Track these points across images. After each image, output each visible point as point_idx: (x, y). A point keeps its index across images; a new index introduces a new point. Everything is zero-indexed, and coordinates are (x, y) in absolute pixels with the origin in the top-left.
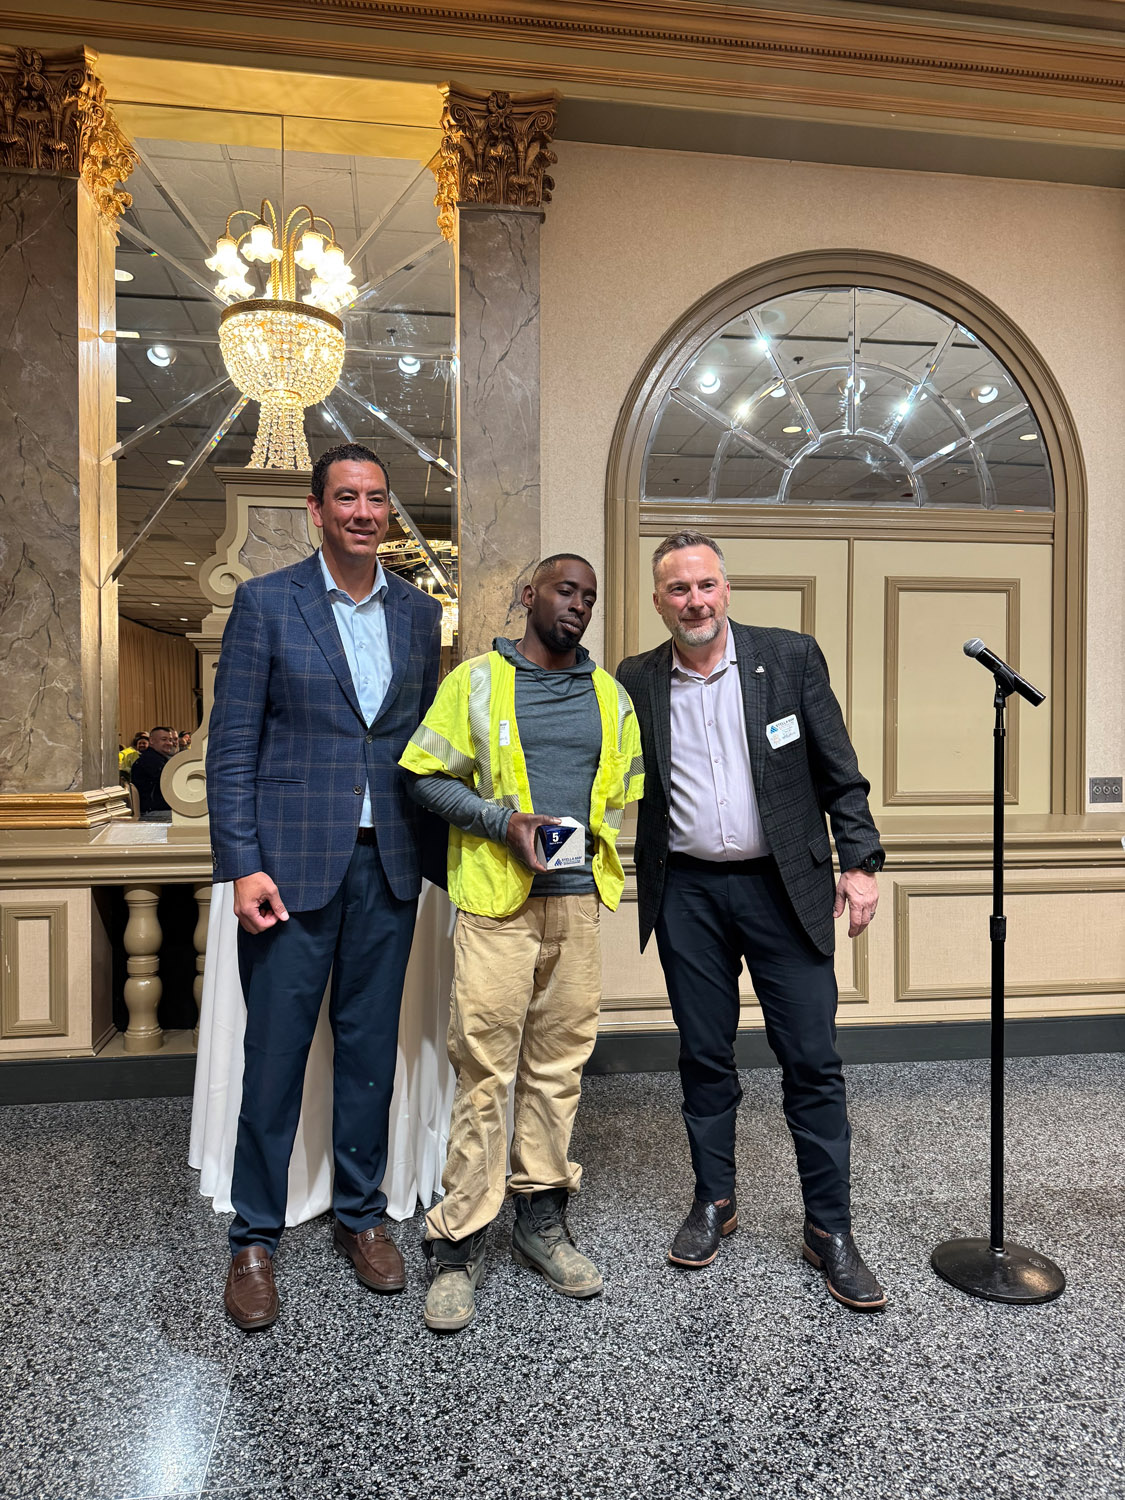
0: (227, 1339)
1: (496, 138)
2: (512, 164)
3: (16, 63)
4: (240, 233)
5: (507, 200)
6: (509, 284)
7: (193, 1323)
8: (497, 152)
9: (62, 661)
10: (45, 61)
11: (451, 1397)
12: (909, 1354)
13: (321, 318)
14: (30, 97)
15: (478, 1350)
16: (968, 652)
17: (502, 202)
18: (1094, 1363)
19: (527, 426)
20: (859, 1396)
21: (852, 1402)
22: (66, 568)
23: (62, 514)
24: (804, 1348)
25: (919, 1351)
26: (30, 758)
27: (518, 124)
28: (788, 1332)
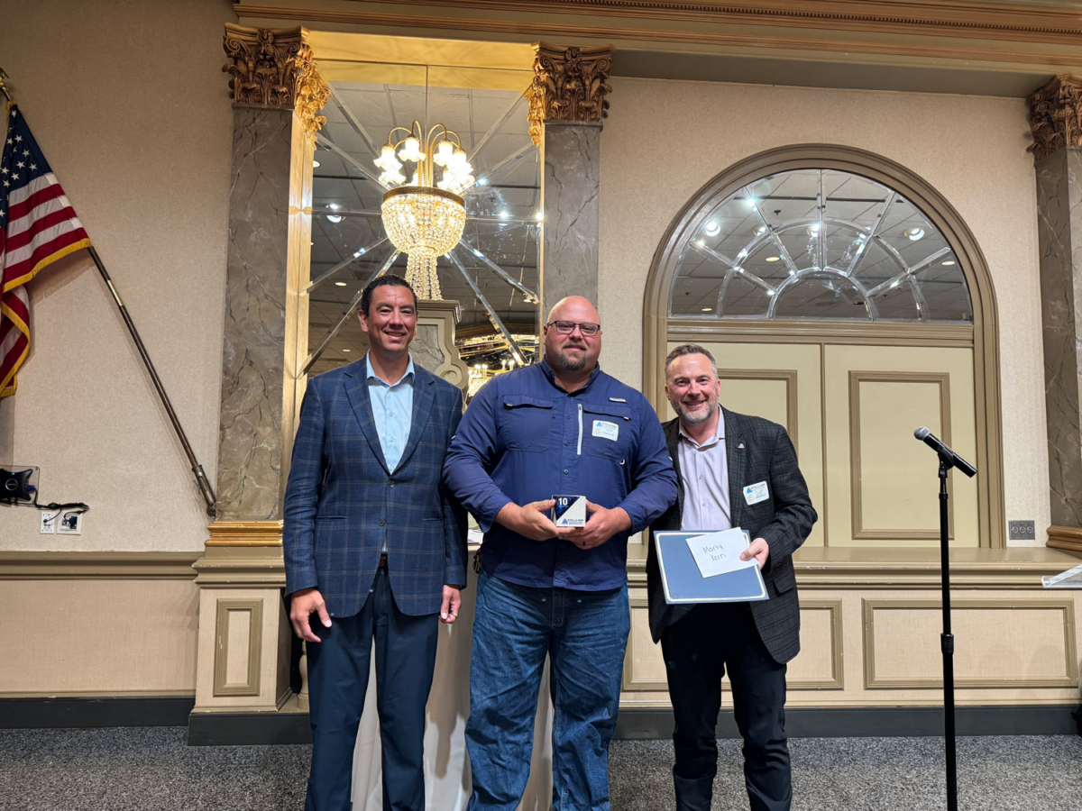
1: (570, 77)
2: (581, 94)
3: (257, 38)
4: (397, 142)
5: (578, 118)
6: (578, 175)
8: (572, 86)
9: (269, 429)
10: (276, 36)
13: (450, 198)
14: (265, 59)
16: (918, 437)
17: (574, 119)
19: (589, 269)
22: (274, 365)
23: (273, 330)
26: (243, 496)
27: (585, 68)
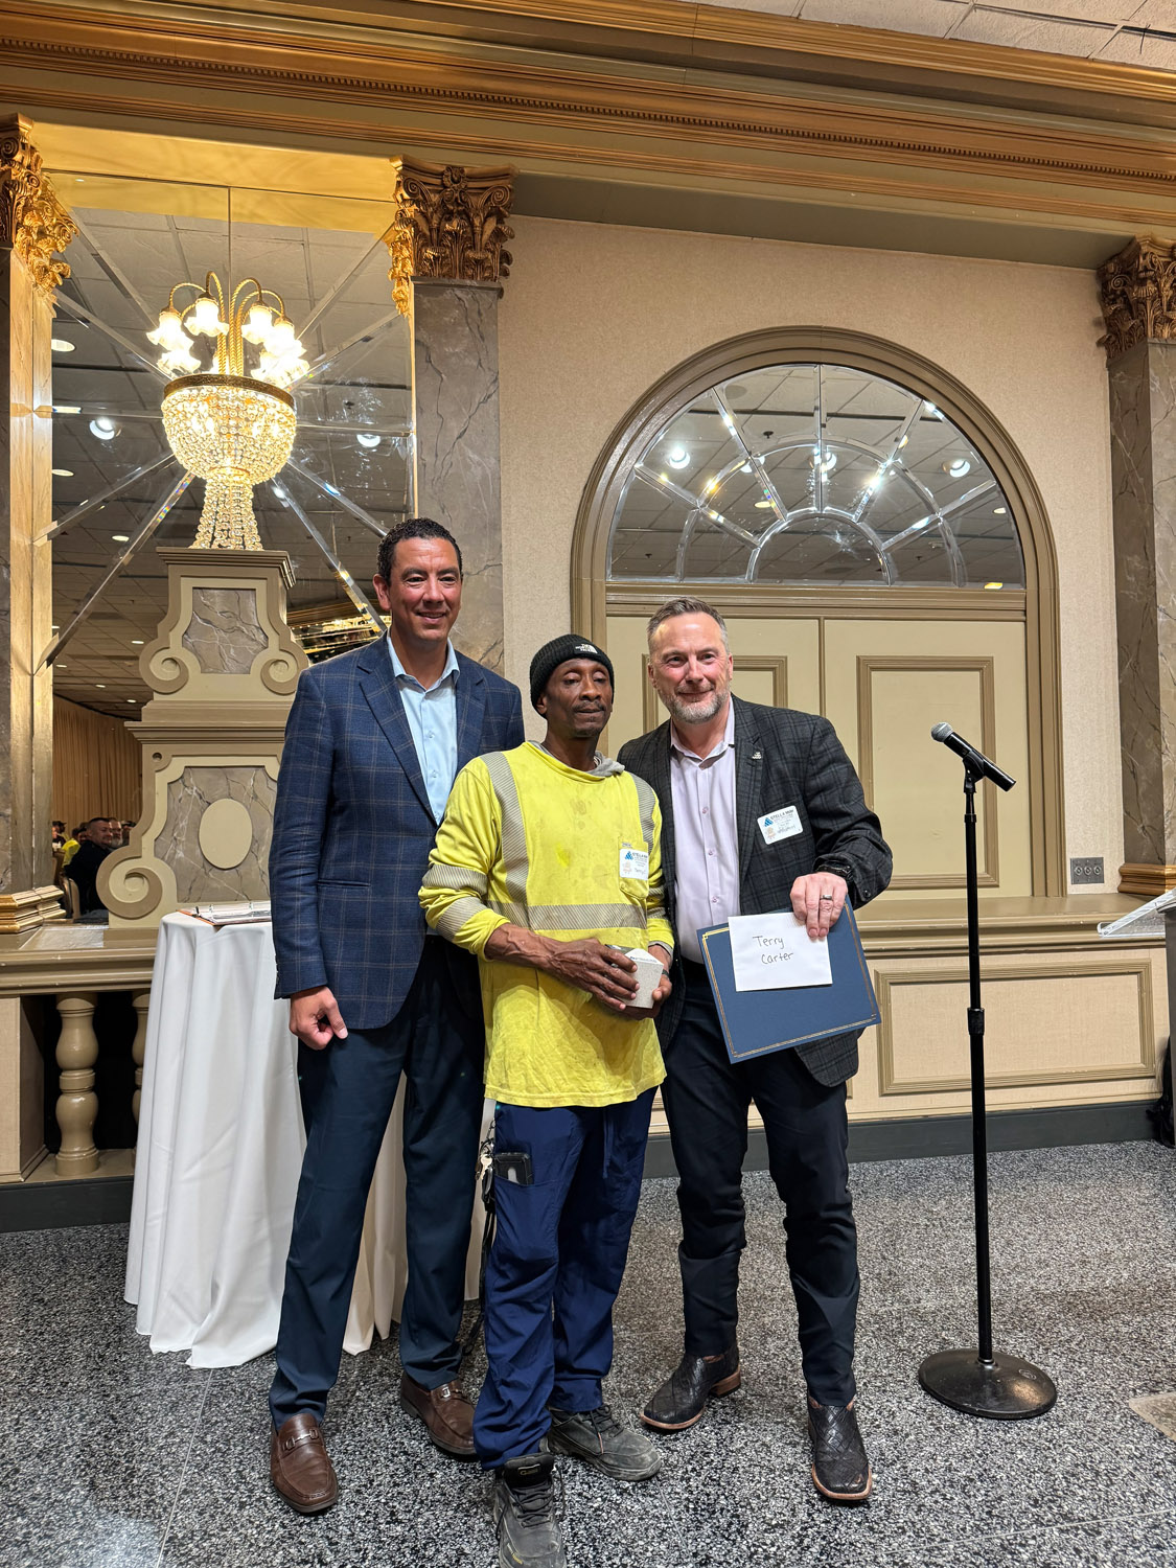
0: (162, 1497)
1: (451, 213)
2: (468, 240)
4: (183, 306)
5: (463, 275)
6: (467, 360)
7: (125, 1480)
8: (453, 226)
11: (407, 1551)
12: (896, 1480)
13: (269, 393)
15: (438, 1497)
16: (937, 737)
17: (458, 277)
18: (1087, 1481)
19: (487, 505)
20: (843, 1529)
21: (836, 1536)
24: (786, 1478)
25: (906, 1476)
27: (473, 199)
28: (769, 1461)
